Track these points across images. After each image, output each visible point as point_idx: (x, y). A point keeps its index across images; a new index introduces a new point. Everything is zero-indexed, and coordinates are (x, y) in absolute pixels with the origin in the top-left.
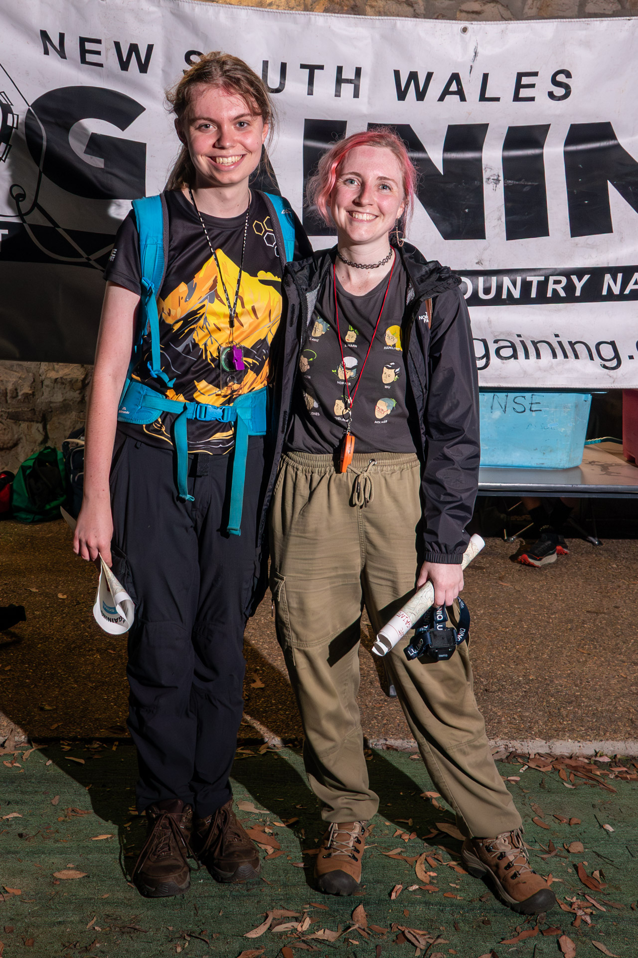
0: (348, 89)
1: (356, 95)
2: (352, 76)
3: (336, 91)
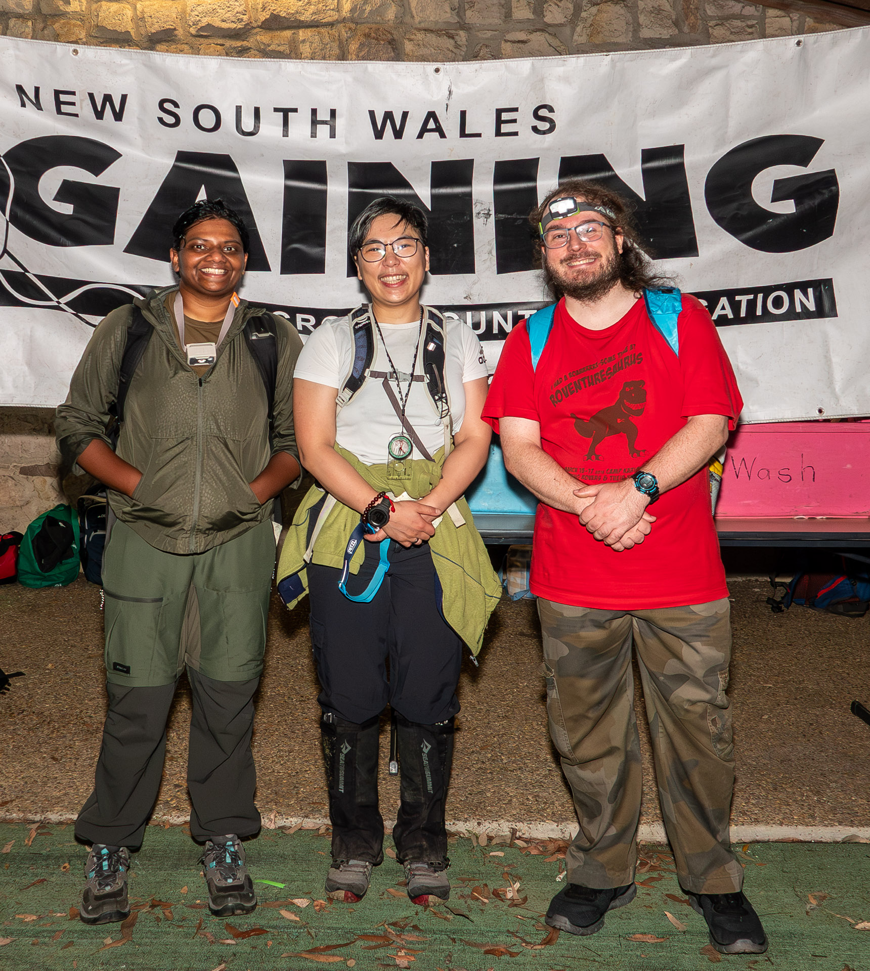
0: (323, 130)
1: (333, 135)
2: (327, 118)
3: (312, 133)
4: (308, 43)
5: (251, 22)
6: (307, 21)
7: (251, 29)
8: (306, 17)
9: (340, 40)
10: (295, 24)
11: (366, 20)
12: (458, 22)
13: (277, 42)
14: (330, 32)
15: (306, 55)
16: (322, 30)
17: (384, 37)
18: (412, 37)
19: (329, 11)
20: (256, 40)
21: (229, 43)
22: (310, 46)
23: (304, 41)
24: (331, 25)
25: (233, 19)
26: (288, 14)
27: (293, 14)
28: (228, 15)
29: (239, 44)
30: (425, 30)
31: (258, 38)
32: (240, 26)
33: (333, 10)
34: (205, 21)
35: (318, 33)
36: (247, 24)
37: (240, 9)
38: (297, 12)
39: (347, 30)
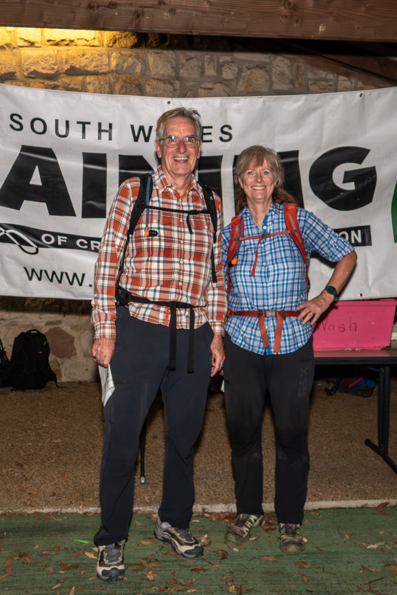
0: (105, 135)
1: (110, 139)
2: (108, 129)
3: (99, 137)
5: (59, 70)
6: (91, 71)
7: (59, 74)
8: (90, 68)
9: (110, 84)
10: (85, 73)
11: (124, 72)
12: (175, 76)
13: (74, 82)
14: (104, 78)
15: (91, 90)
16: (100, 77)
17: (134, 82)
18: (150, 83)
19: (103, 66)
20: (62, 81)
21: (47, 82)
22: (93, 86)
23: (89, 83)
24: (105, 74)
25: (50, 68)
26: (80, 66)
27: (83, 67)
28: (46, 65)
29: (52, 83)
30: (157, 79)
31: (64, 80)
32: (53, 72)
33: (106, 65)
34: (32, 68)
35: (98, 78)
36: (57, 72)
37: (53, 62)
38: (85, 65)
39: (114, 77)
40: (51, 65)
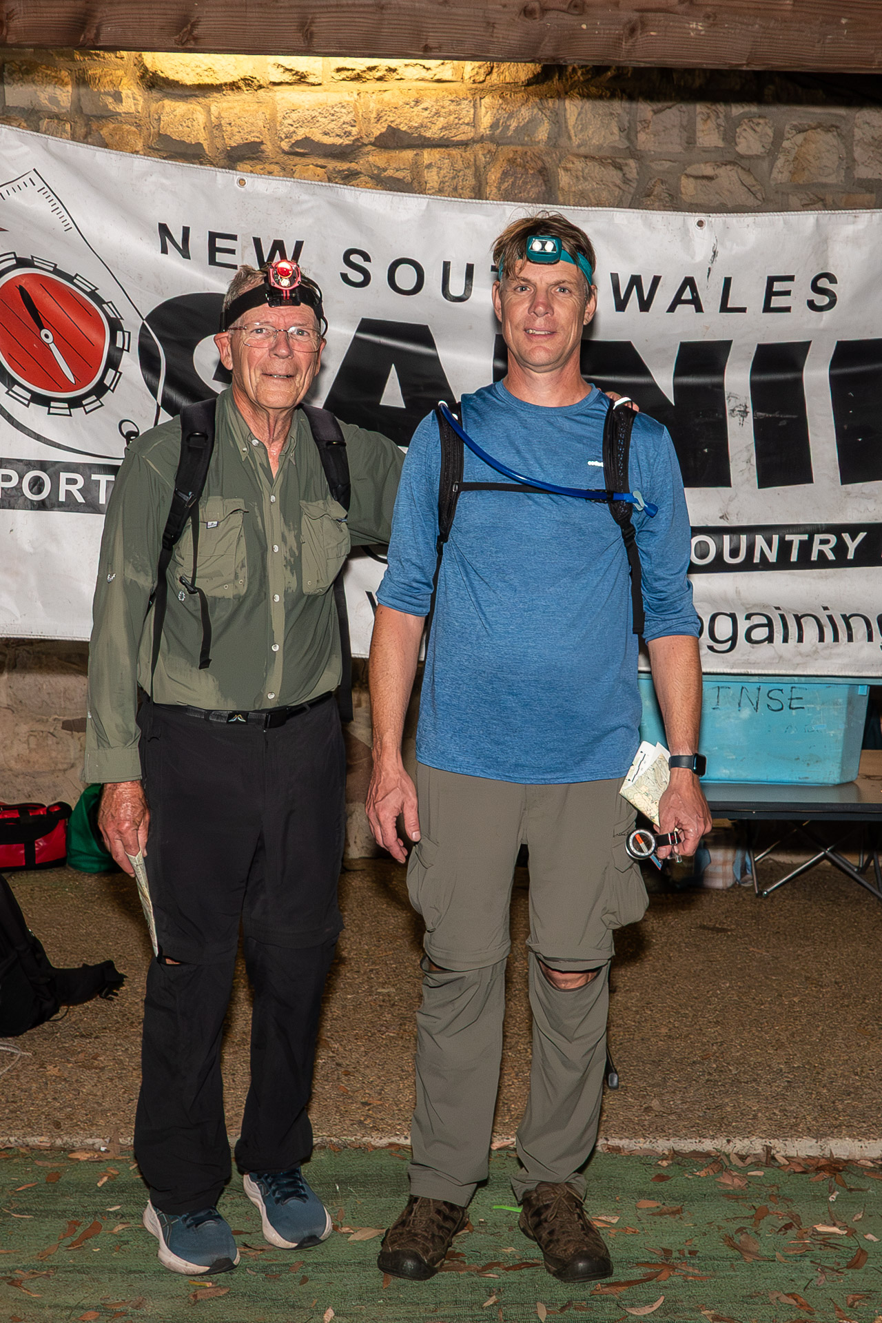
4: (435, 169)
5: (362, 137)
6: (434, 139)
7: (360, 147)
8: (433, 132)
9: (477, 168)
10: (420, 142)
11: (509, 141)
12: (628, 148)
13: (394, 165)
14: (464, 154)
15: (431, 184)
16: (455, 152)
17: (533, 164)
18: (570, 165)
19: (463, 126)
20: (368, 162)
21: (332, 165)
22: (438, 173)
23: (429, 166)
24: (464, 144)
25: (340, 132)
26: (410, 127)
27: (417, 128)
28: (332, 126)
29: (344, 166)
30: (586, 157)
31: (371, 159)
32: (347, 142)
33: (468, 124)
34: (301, 134)
35: (449, 155)
36: (357, 140)
37: (348, 118)
38: (422, 126)
39: (486, 152)
40: (344, 126)
